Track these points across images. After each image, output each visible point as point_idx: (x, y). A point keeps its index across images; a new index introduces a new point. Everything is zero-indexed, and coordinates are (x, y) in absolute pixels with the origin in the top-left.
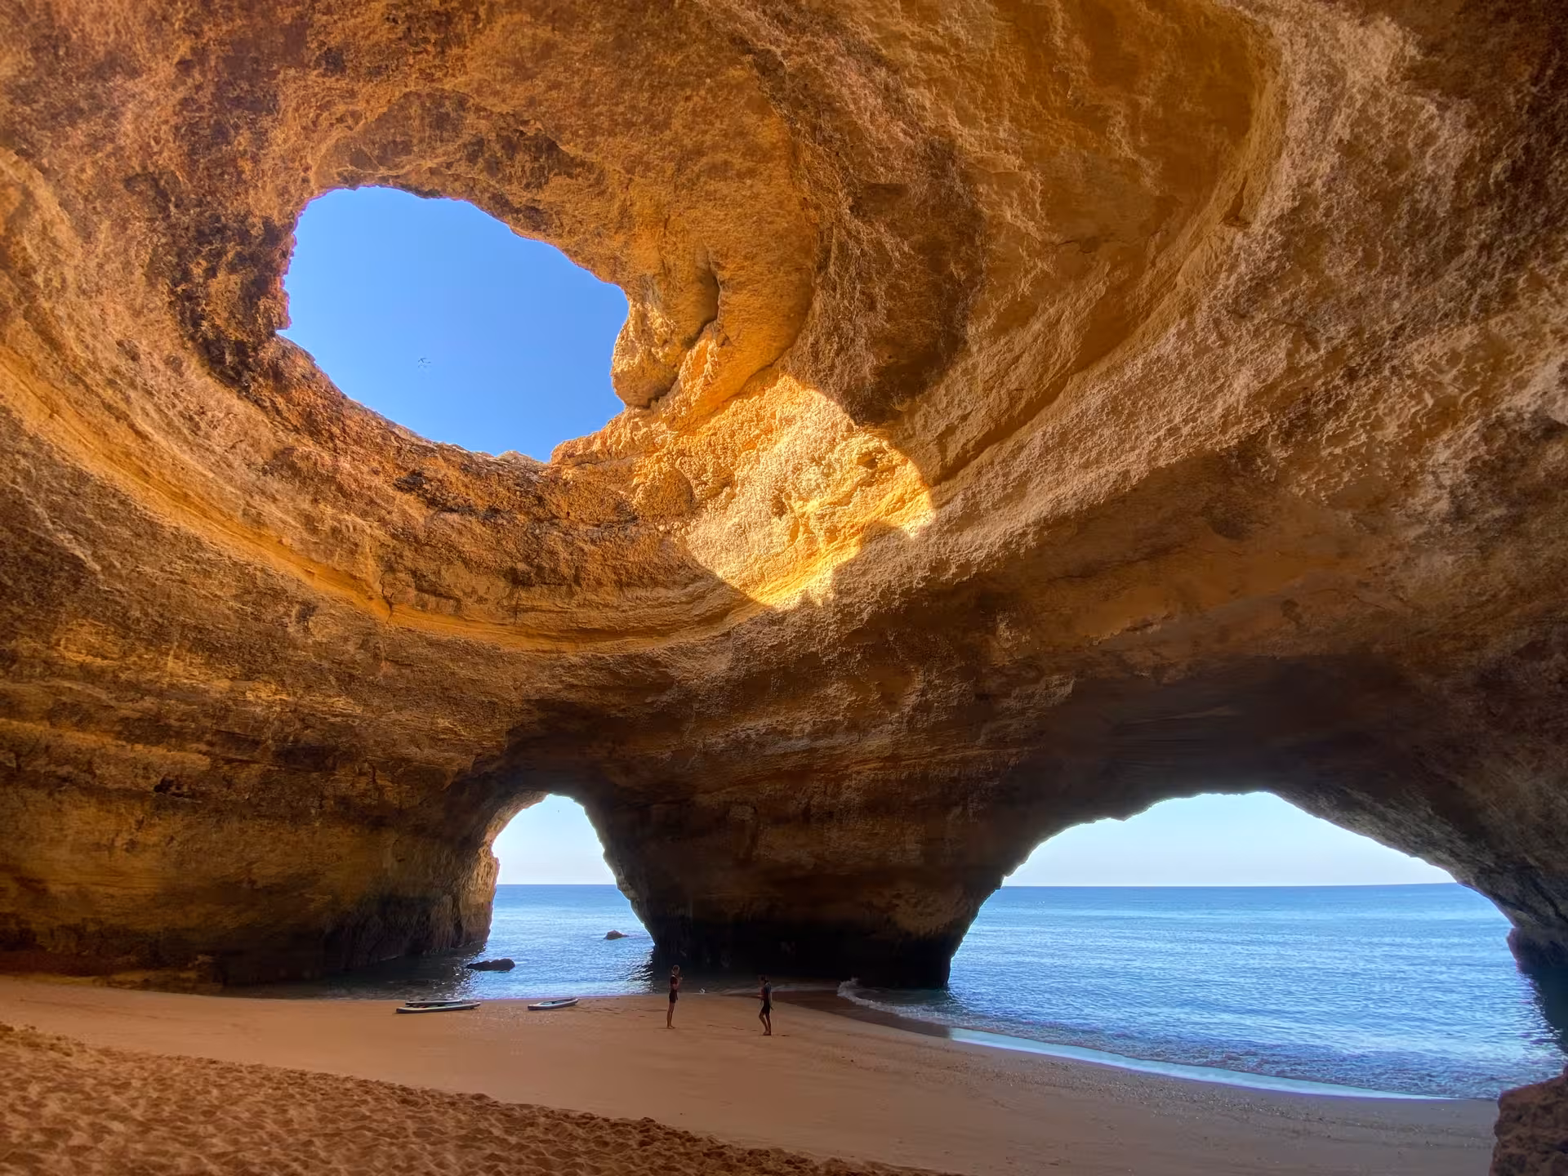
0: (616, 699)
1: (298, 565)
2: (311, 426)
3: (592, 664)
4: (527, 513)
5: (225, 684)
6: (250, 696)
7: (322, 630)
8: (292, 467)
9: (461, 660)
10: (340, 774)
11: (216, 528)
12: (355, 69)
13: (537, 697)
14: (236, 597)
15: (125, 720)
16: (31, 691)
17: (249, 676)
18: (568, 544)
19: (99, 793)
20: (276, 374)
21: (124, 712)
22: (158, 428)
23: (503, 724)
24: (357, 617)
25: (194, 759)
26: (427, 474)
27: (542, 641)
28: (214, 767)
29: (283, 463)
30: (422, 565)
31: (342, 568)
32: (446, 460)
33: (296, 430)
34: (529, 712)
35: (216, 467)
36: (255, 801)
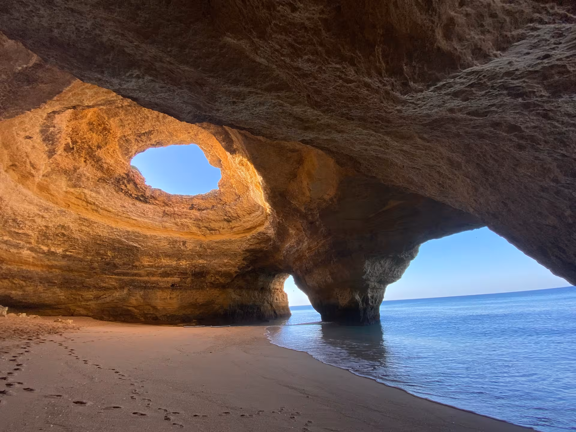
0: (263, 245)
1: (179, 234)
2: (166, 204)
3: (254, 237)
4: (220, 204)
5: (175, 262)
6: (181, 264)
7: (190, 246)
8: (167, 214)
9: (223, 245)
10: (207, 277)
11: (158, 232)
12: (103, 146)
13: (245, 249)
14: (168, 244)
15: (160, 274)
16: (142, 272)
17: (179, 259)
18: (231, 208)
19: (160, 288)
20: (153, 197)
21: (159, 272)
22: (138, 217)
23: (240, 258)
24: (197, 241)
25: (176, 279)
26: (194, 204)
27: (241, 234)
28: (181, 280)
29: (165, 214)
30: (205, 225)
31: (188, 231)
32: (198, 199)
33: (164, 206)
34: (245, 254)
35: (152, 220)
36: (192, 286)
